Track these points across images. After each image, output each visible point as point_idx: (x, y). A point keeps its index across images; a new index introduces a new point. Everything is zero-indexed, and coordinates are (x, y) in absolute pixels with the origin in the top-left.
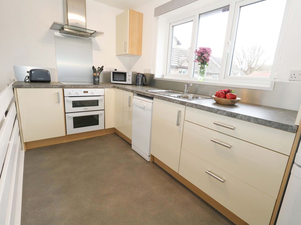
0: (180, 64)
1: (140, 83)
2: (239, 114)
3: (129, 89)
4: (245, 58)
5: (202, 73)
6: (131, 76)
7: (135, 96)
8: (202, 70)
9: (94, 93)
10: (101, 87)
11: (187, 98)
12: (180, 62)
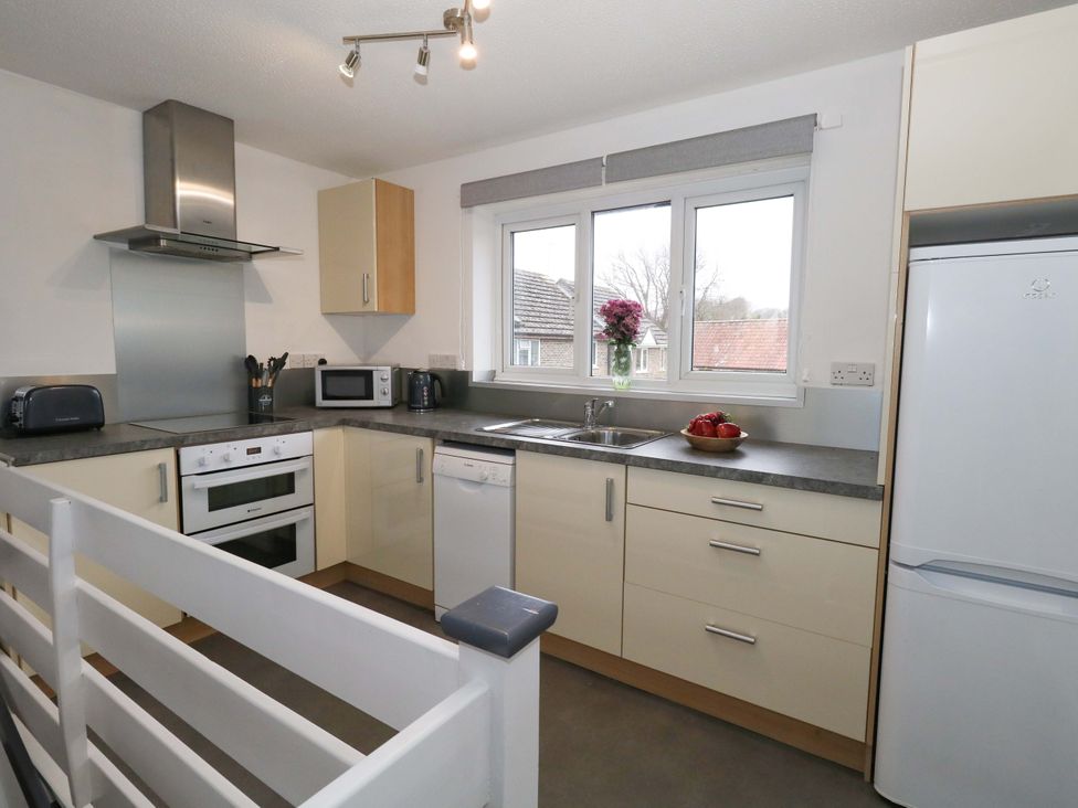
1: (426, 403)
2: (769, 474)
3: (415, 429)
4: (651, 283)
5: (624, 368)
6: (389, 382)
7: (438, 449)
8: (623, 360)
9: (282, 448)
10: (303, 427)
11: (595, 439)
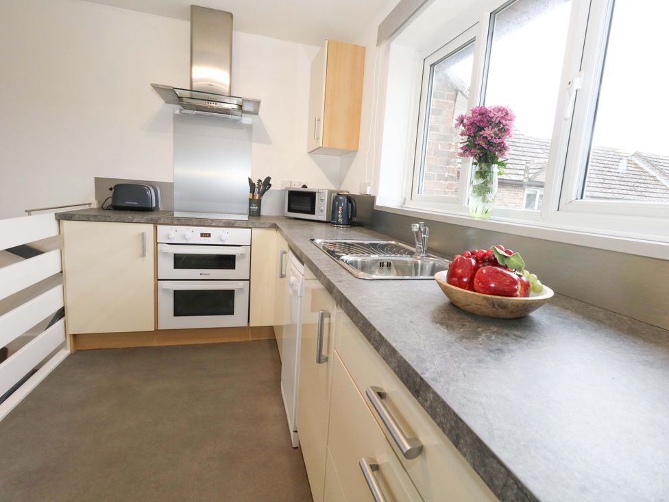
0: (530, 176)
6: (325, 202)
10: (242, 225)
12: (531, 171)
